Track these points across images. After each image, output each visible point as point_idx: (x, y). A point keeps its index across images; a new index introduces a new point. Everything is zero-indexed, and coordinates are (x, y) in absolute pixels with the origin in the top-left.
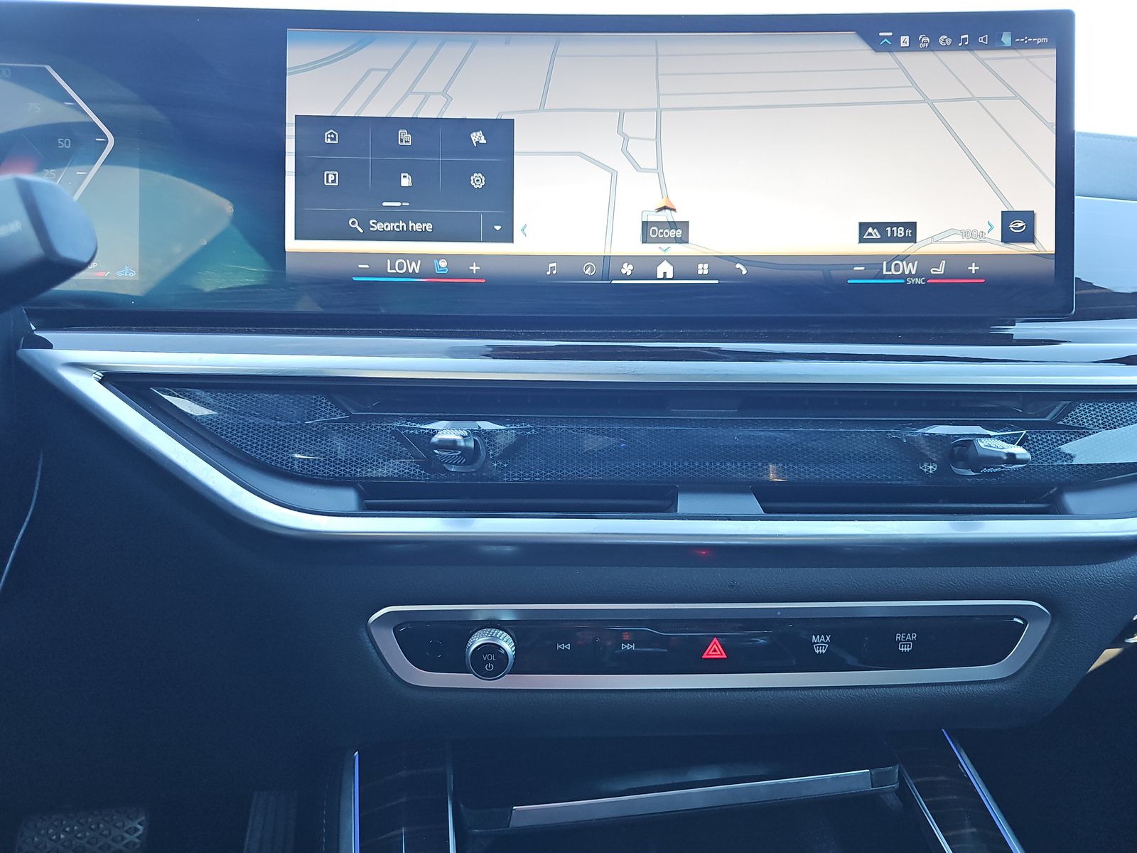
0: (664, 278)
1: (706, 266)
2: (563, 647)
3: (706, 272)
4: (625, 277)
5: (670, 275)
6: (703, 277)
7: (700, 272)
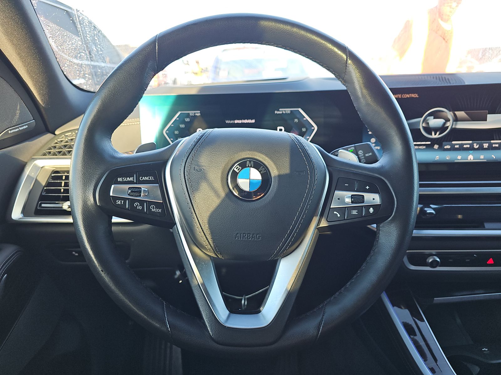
0: (471, 160)
1: (483, 156)
2: (450, 260)
3: (483, 158)
4: (459, 160)
5: (472, 159)
6: (482, 159)
7: (481, 158)
